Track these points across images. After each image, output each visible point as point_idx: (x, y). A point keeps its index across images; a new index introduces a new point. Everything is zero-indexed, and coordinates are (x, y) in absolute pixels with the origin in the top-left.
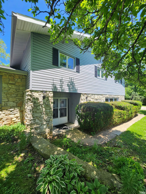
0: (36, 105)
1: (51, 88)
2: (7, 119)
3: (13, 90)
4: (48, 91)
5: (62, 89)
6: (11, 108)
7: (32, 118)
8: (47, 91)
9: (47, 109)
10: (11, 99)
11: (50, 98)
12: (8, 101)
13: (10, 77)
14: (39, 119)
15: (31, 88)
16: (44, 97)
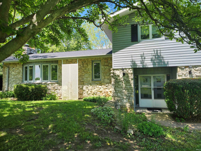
0: (117, 81)
1: (130, 65)
2: (104, 92)
3: (107, 70)
4: (128, 69)
5: (143, 64)
6: (107, 84)
7: (114, 92)
8: (126, 69)
9: (127, 85)
10: (106, 77)
11: (130, 75)
12: (105, 79)
13: (105, 61)
14: (121, 93)
15: (113, 68)
16: (124, 74)
